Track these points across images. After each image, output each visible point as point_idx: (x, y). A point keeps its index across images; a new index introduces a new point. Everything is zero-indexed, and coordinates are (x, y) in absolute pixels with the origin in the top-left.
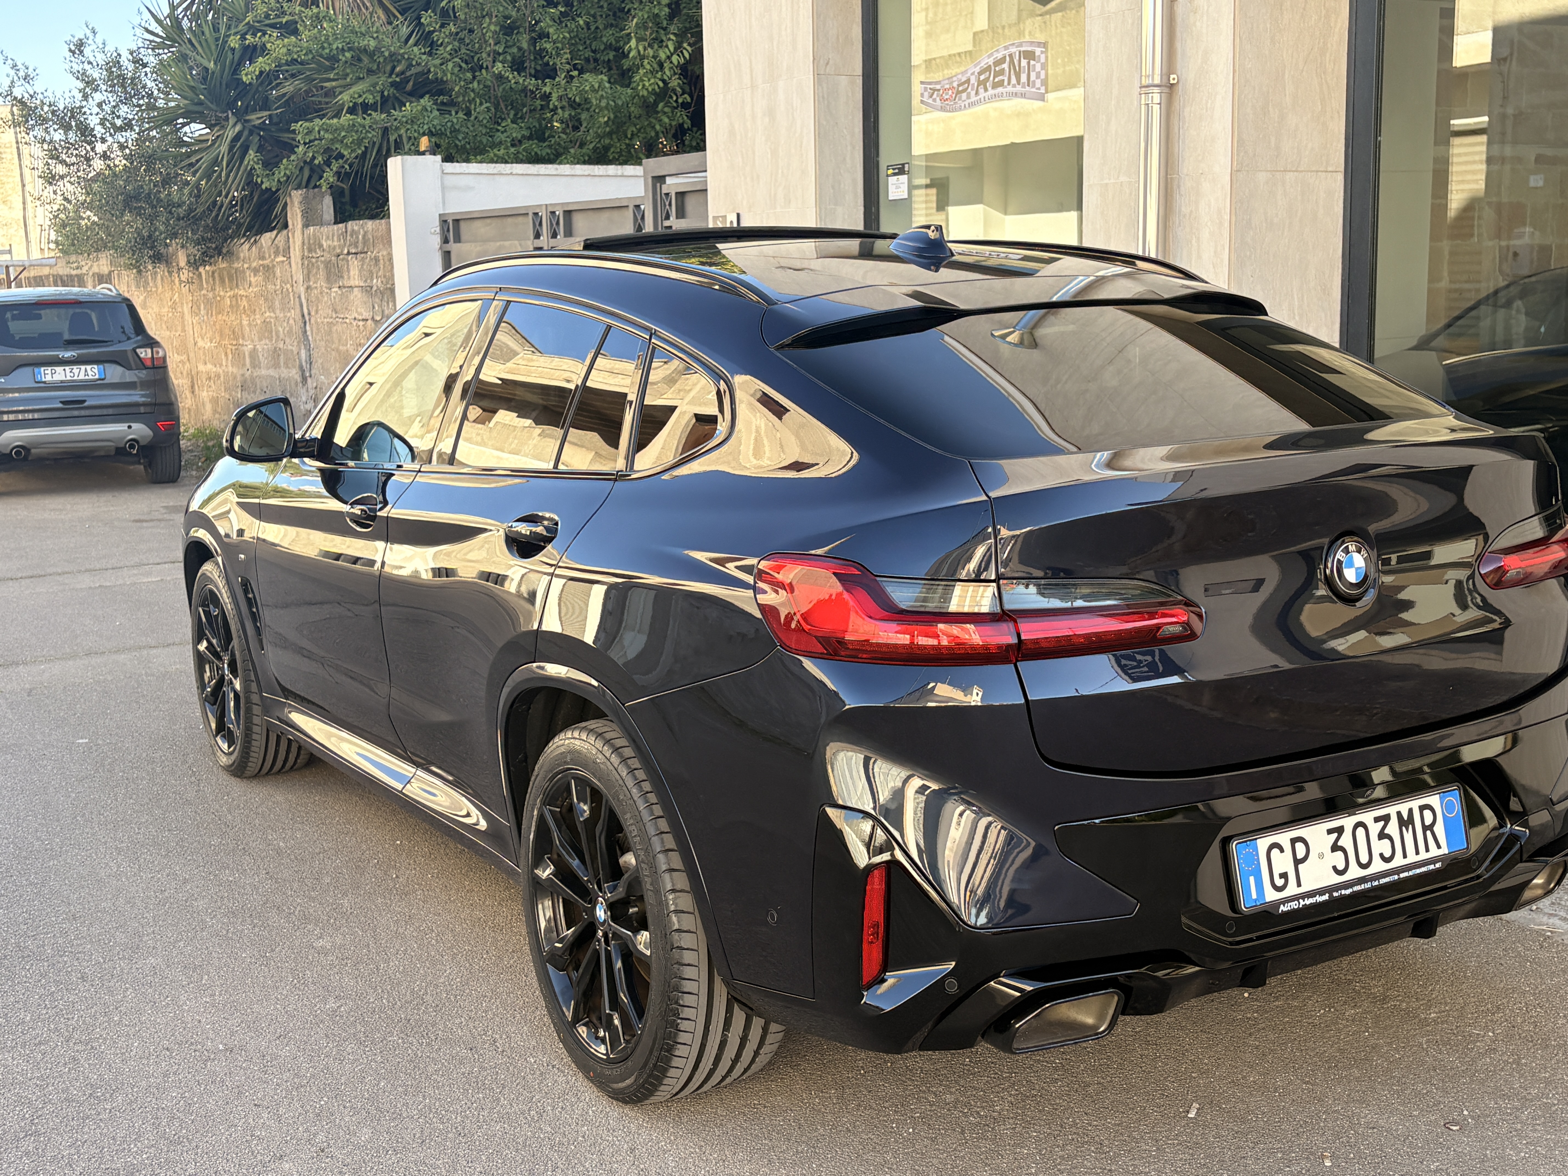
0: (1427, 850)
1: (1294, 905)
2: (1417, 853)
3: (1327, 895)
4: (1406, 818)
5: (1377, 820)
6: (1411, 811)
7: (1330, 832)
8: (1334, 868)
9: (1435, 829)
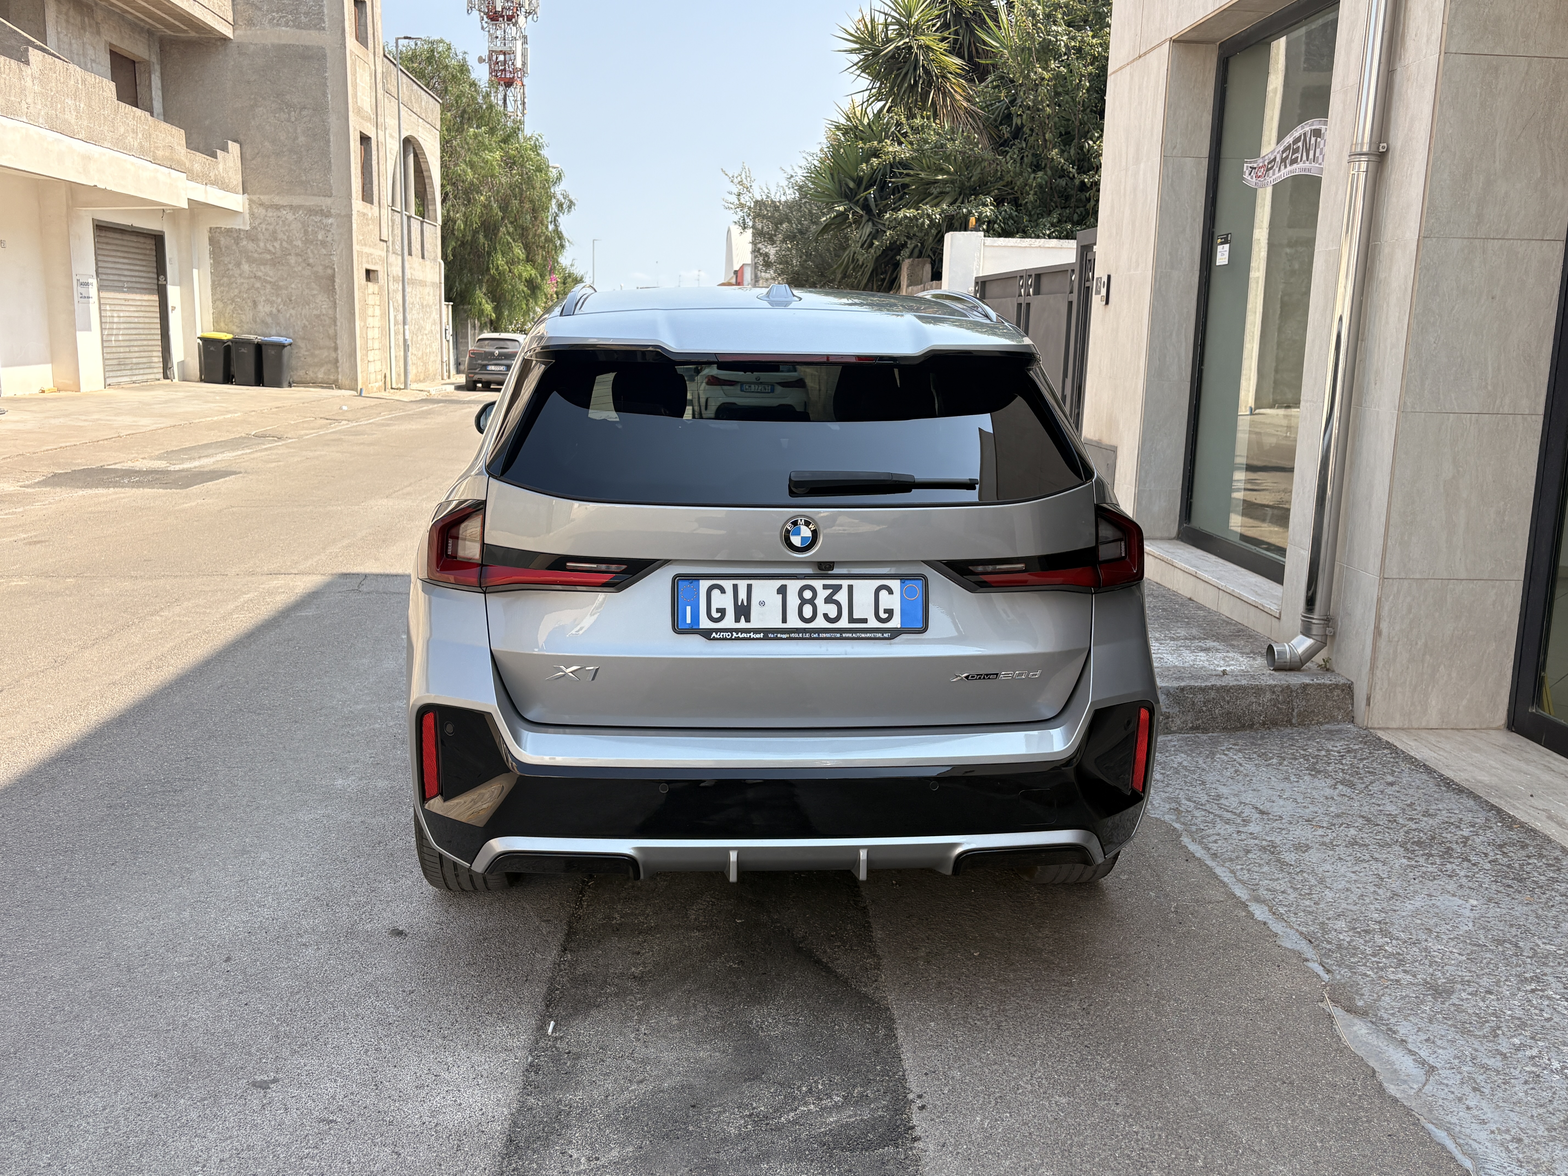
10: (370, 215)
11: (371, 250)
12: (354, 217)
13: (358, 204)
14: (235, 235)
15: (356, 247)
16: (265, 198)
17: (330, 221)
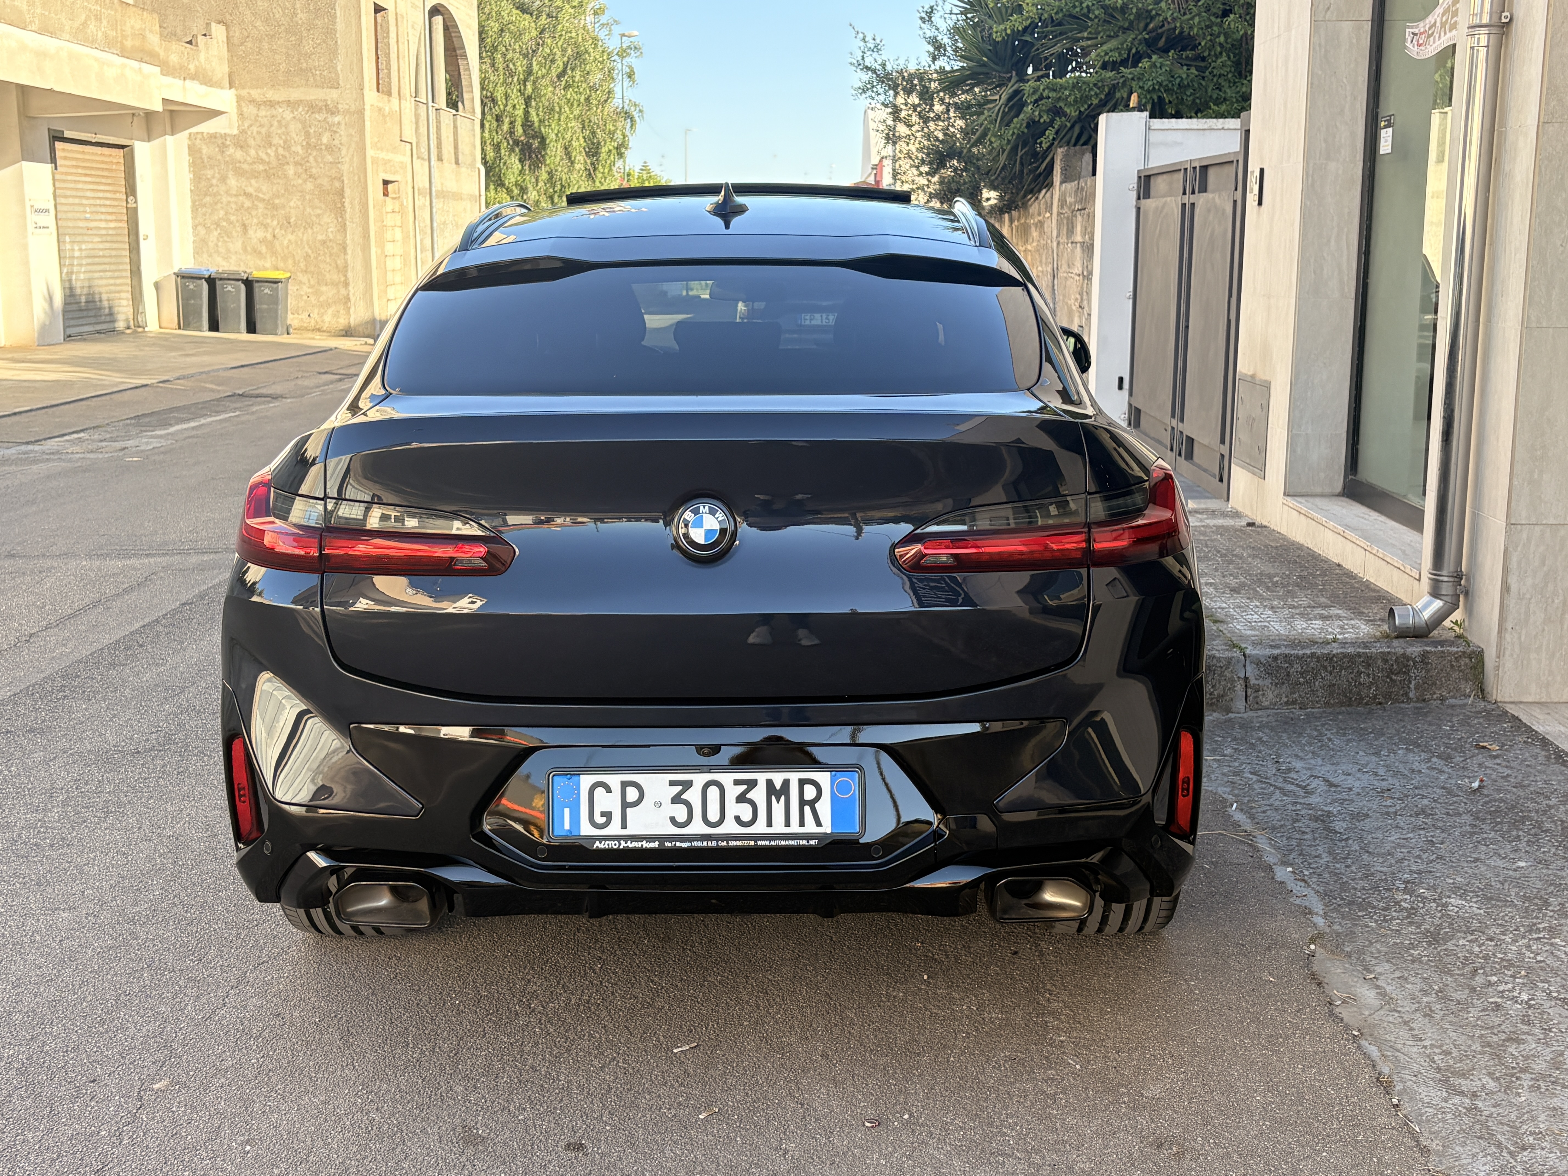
0: (802, 824)
1: (613, 845)
2: (788, 824)
3: (657, 843)
4: (778, 787)
5: (737, 783)
6: (786, 783)
7: (672, 783)
8: (673, 820)
9: (817, 806)
10: (387, 109)
11: (390, 156)
12: (367, 113)
13: (371, 96)
14: (220, 142)
15: (370, 153)
16: (255, 93)
17: (337, 119)
